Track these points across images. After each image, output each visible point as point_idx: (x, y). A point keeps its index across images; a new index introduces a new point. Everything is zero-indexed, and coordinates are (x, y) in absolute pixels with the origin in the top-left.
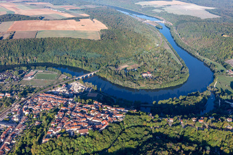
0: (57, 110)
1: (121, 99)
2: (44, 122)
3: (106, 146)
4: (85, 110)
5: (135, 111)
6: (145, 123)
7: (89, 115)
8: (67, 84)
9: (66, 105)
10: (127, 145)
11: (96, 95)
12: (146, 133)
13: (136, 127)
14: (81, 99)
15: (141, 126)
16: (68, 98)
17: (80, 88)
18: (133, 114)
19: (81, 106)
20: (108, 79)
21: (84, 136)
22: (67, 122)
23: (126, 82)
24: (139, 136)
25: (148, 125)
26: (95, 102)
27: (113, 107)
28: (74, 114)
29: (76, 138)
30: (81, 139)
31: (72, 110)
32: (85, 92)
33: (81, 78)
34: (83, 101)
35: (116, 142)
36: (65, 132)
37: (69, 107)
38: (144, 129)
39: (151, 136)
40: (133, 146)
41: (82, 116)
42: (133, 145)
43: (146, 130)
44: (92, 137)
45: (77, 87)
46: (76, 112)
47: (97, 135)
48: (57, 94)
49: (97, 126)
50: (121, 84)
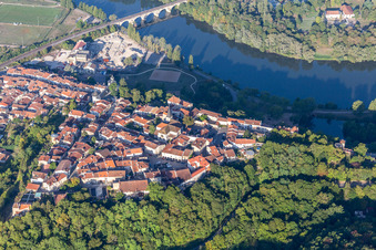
0: (56, 120)
1: (254, 93)
2: (19, 153)
3: (201, 232)
4: (141, 122)
5: (293, 131)
6: (321, 170)
7: (152, 137)
8: (88, 40)
9: (84, 106)
10: (262, 232)
11: (175, 76)
12: (325, 198)
13: (293, 179)
14: (130, 86)
15: (309, 178)
16: (92, 82)
17: (129, 53)
18: (289, 140)
19: (129, 111)
20: (217, 26)
21: (136, 200)
22: (85, 156)
23: (271, 38)
24: (302, 209)
25: (331, 174)
26: (173, 100)
27: (225, 116)
28: (107, 135)
29: (110, 204)
30: (126, 210)
31: (102, 120)
32: (143, 65)
33: (131, 21)
34: (136, 94)
35: (230, 224)
36: (79, 188)
37: (95, 110)
38: (318, 186)
39: (340, 210)
40: (281, 238)
41: (131, 139)
42: (283, 233)
43: (325, 190)
44: (159, 205)
45: (121, 48)
46: (113, 127)
47: (172, 199)
48: (58, 70)
49: (175, 174)
50: (255, 43)
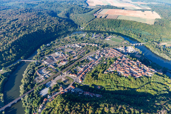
0: (116, 59)
1: (155, 64)
2: (108, 63)
3: (136, 87)
4: (130, 63)
5: (161, 74)
6: (166, 83)
7: (132, 67)
8: (125, 46)
9: (121, 58)
10: (149, 91)
11: (140, 56)
12: (165, 89)
13: (159, 83)
14: (130, 56)
15: (162, 84)
16: (124, 54)
17: (132, 50)
18: (160, 75)
19: (129, 61)
20: (151, 49)
21: (126, 77)
22: (119, 67)
23: (162, 54)
24: (159, 90)
25: (168, 85)
26: (138, 61)
27: (147, 67)
28: (124, 64)
29: (121, 77)
30: (124, 78)
31: (124, 61)
32: (134, 53)
33: (134, 45)
34: (131, 58)
35: (143, 87)
36: (116, 72)
37: (123, 59)
38: (164, 86)
39: (168, 93)
40: (153, 94)
41: (128, 66)
42: (153, 93)
43: (165, 88)
44: (129, 80)
45: (131, 49)
46: (125, 63)
47: (132, 79)
48: (119, 51)
49: (134, 75)
50: (158, 54)
